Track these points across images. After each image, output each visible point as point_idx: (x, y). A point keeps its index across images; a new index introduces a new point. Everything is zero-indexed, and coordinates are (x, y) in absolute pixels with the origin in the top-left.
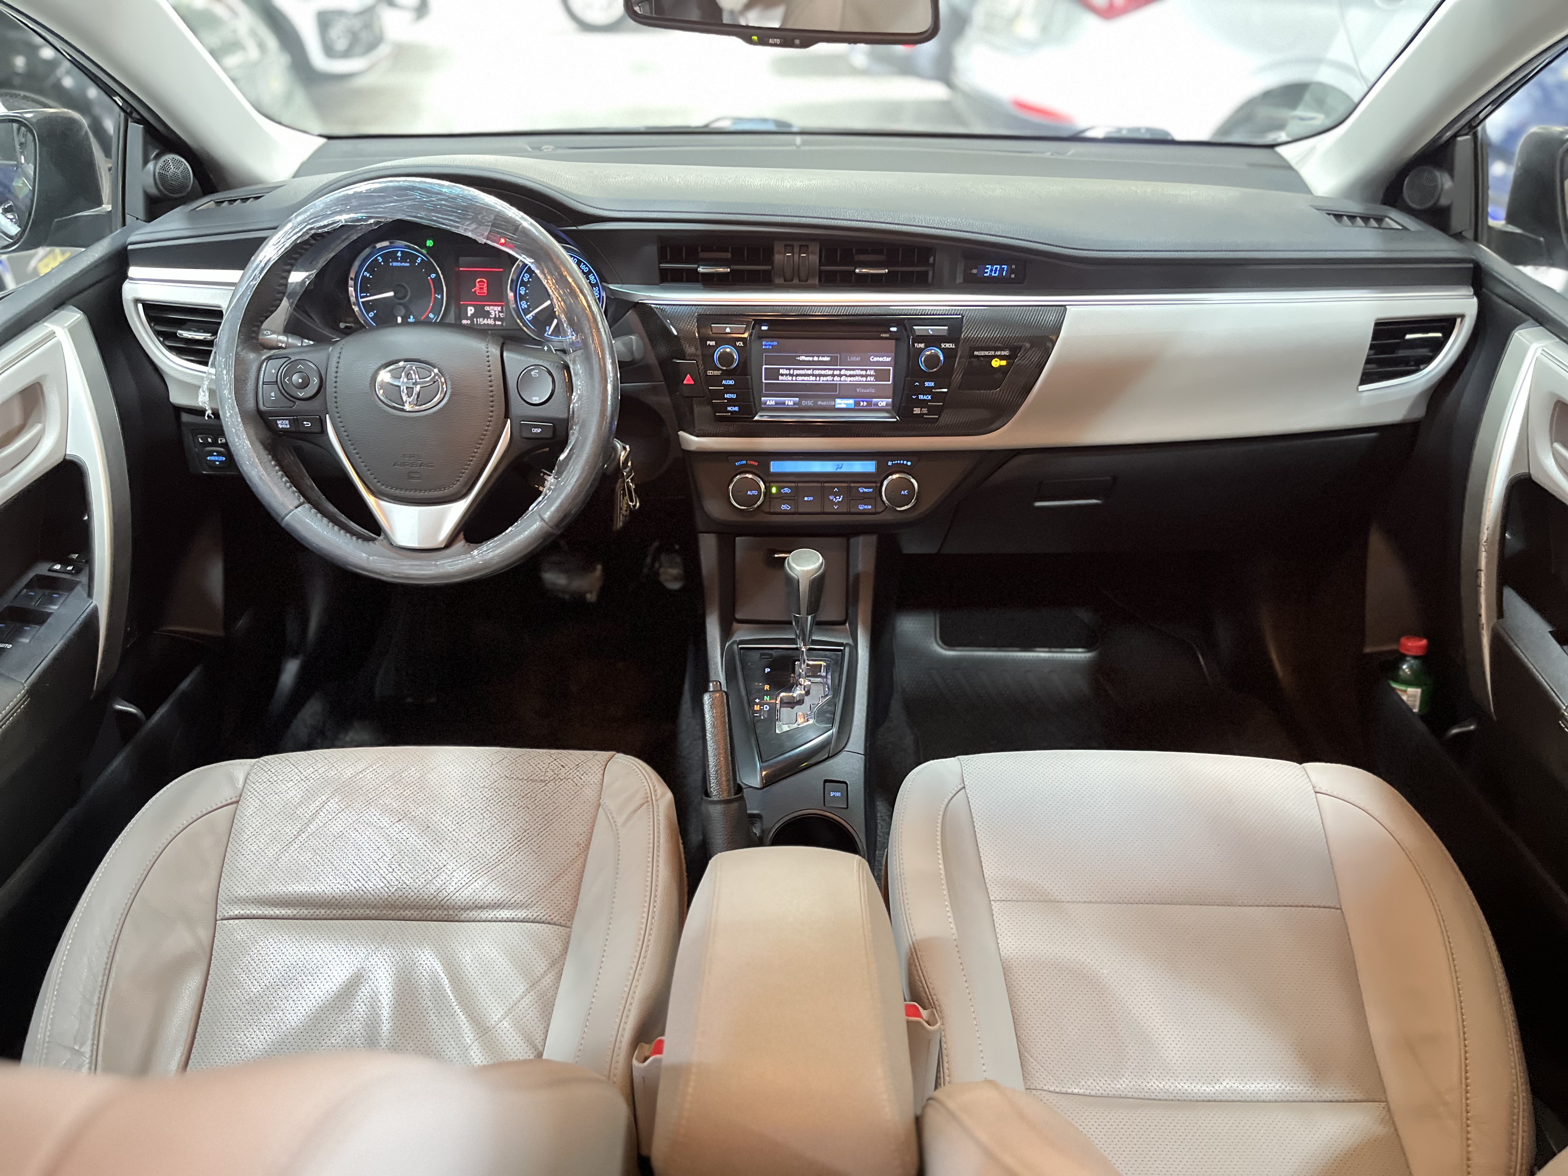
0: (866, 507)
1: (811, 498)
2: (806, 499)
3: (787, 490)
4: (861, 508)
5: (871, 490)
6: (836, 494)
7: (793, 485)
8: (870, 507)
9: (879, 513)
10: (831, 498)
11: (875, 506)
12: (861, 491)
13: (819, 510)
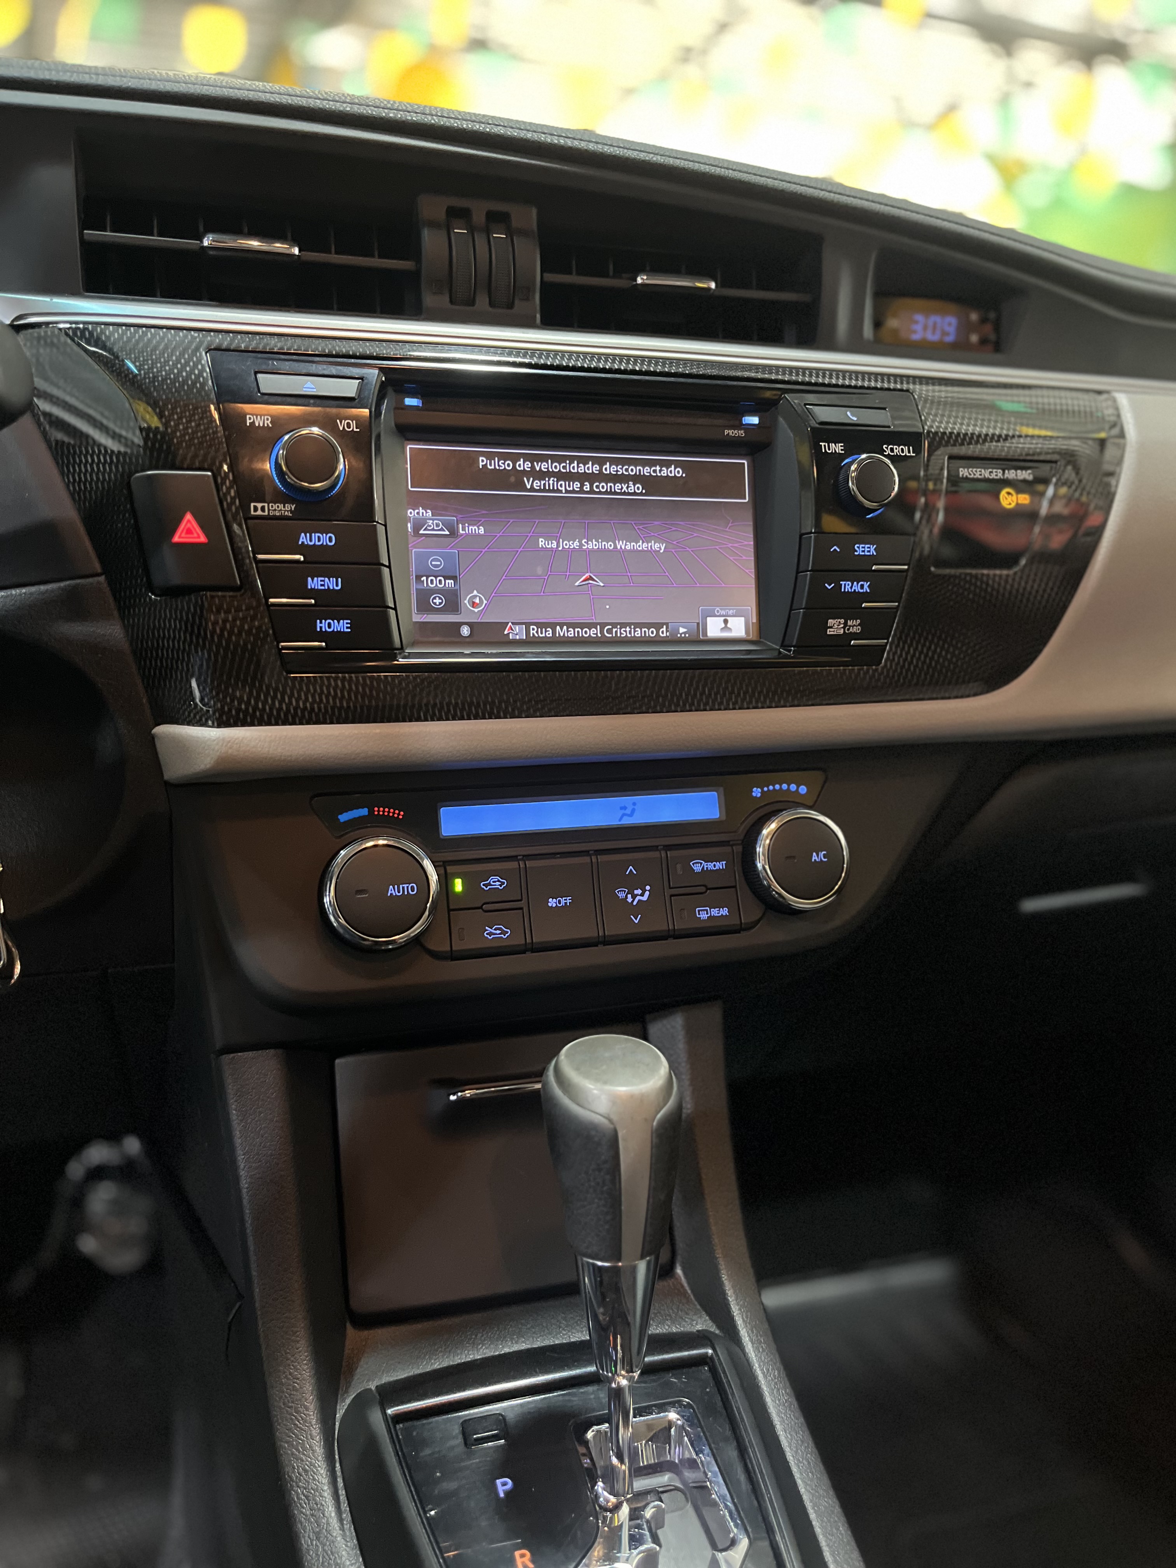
0: (715, 912)
1: (566, 901)
2: (552, 902)
3: (495, 882)
4: (704, 916)
5: (720, 865)
6: (632, 885)
7: (513, 865)
8: (724, 911)
9: (750, 927)
10: (621, 895)
11: (736, 909)
12: (697, 868)
13: (590, 933)
